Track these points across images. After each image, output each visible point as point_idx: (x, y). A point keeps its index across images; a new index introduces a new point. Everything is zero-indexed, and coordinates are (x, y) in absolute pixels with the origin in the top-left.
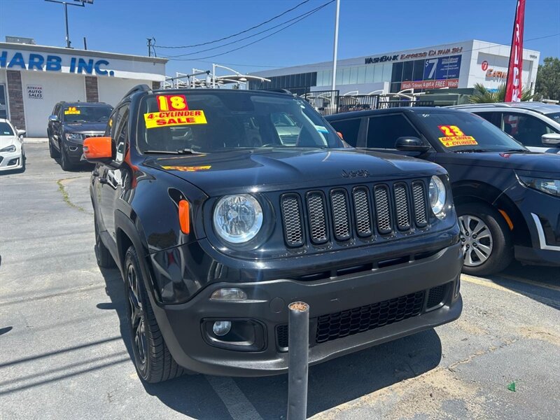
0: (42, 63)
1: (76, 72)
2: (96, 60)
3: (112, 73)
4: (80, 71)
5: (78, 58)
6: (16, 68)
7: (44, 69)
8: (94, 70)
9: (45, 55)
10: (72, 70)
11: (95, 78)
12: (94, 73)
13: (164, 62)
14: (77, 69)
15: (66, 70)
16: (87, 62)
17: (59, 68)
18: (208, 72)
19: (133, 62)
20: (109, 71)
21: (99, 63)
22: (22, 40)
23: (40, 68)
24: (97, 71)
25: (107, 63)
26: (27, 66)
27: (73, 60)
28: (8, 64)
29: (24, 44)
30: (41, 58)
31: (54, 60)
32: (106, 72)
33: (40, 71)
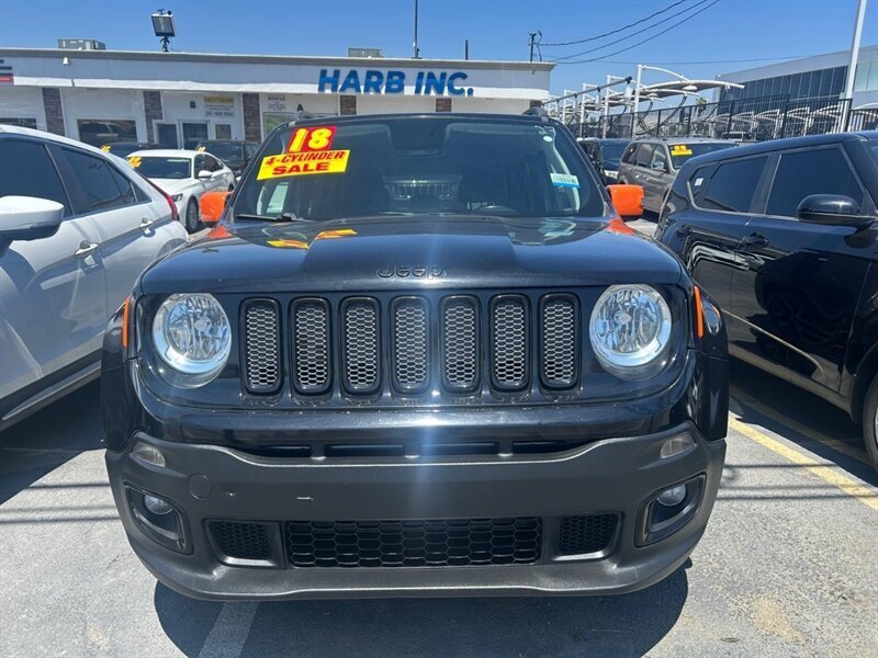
0: (381, 83)
1: (423, 93)
2: (450, 72)
3: (470, 92)
4: (427, 91)
5: (426, 71)
6: (350, 92)
7: (383, 92)
8: (446, 88)
9: (385, 71)
10: (418, 91)
11: (448, 101)
12: (446, 93)
13: (549, 68)
14: (424, 88)
15: (409, 90)
16: (438, 76)
17: (401, 89)
18: (629, 80)
19: (503, 71)
20: (466, 89)
21: (454, 77)
22: (368, 52)
23: (378, 91)
24: (451, 90)
25: (464, 76)
26: (362, 88)
27: (421, 75)
28: (340, 87)
29: (369, 58)
30: (380, 75)
31: (396, 78)
32: (462, 91)
33: (377, 94)
